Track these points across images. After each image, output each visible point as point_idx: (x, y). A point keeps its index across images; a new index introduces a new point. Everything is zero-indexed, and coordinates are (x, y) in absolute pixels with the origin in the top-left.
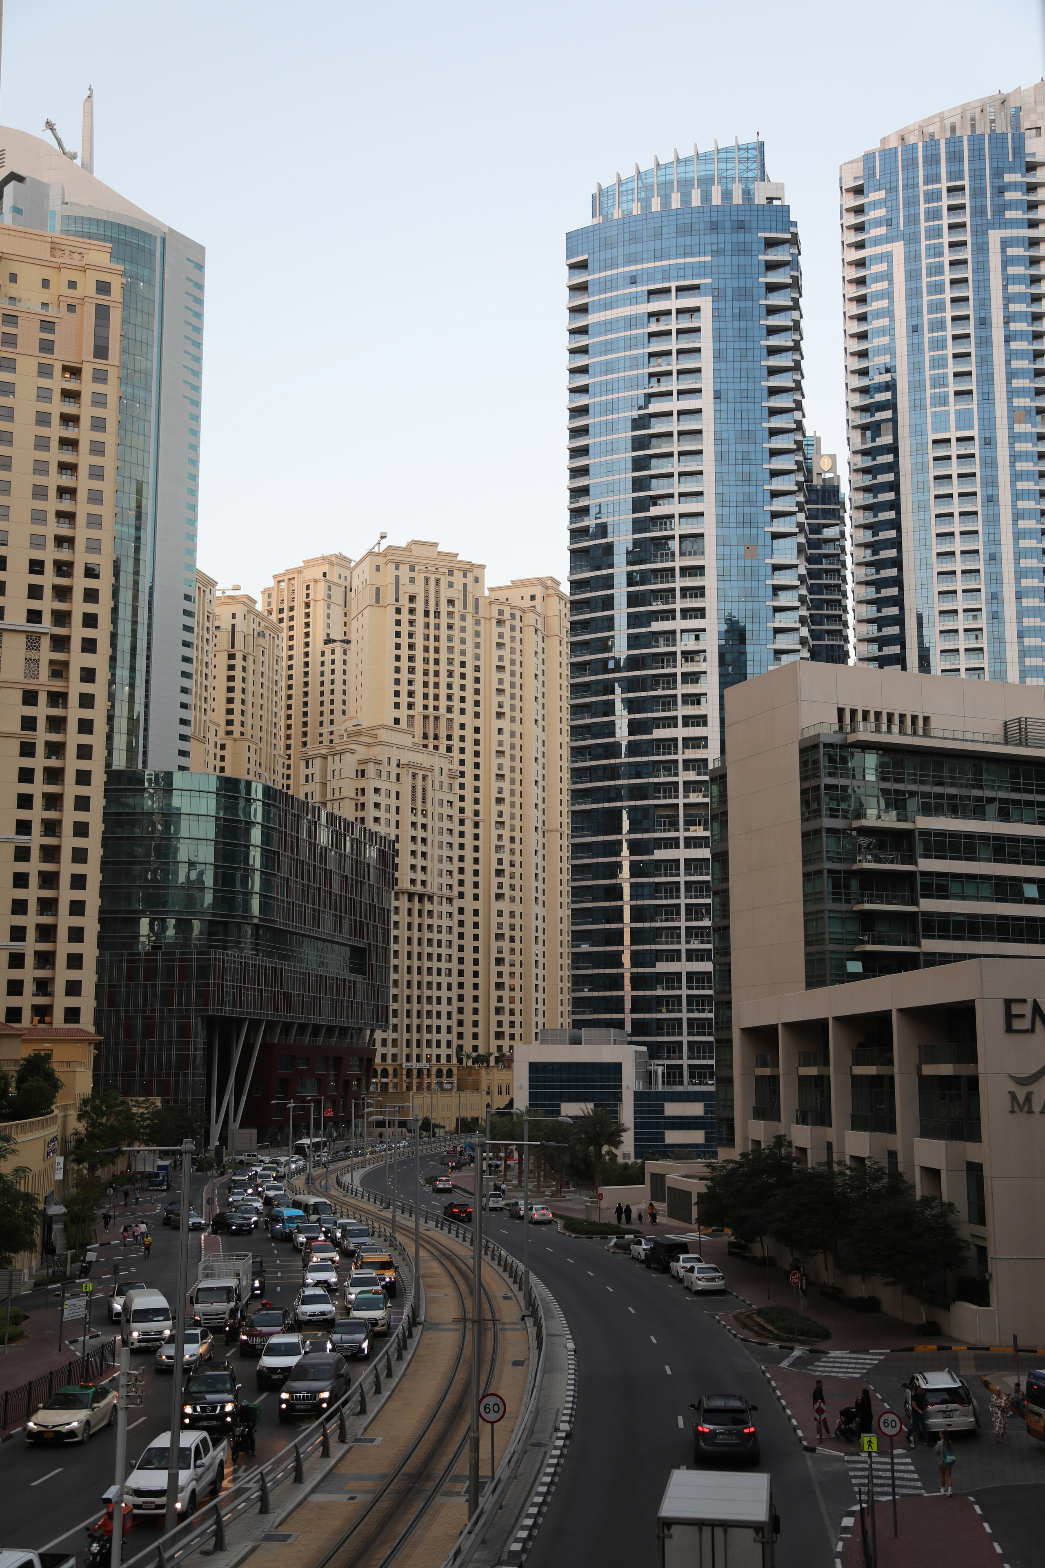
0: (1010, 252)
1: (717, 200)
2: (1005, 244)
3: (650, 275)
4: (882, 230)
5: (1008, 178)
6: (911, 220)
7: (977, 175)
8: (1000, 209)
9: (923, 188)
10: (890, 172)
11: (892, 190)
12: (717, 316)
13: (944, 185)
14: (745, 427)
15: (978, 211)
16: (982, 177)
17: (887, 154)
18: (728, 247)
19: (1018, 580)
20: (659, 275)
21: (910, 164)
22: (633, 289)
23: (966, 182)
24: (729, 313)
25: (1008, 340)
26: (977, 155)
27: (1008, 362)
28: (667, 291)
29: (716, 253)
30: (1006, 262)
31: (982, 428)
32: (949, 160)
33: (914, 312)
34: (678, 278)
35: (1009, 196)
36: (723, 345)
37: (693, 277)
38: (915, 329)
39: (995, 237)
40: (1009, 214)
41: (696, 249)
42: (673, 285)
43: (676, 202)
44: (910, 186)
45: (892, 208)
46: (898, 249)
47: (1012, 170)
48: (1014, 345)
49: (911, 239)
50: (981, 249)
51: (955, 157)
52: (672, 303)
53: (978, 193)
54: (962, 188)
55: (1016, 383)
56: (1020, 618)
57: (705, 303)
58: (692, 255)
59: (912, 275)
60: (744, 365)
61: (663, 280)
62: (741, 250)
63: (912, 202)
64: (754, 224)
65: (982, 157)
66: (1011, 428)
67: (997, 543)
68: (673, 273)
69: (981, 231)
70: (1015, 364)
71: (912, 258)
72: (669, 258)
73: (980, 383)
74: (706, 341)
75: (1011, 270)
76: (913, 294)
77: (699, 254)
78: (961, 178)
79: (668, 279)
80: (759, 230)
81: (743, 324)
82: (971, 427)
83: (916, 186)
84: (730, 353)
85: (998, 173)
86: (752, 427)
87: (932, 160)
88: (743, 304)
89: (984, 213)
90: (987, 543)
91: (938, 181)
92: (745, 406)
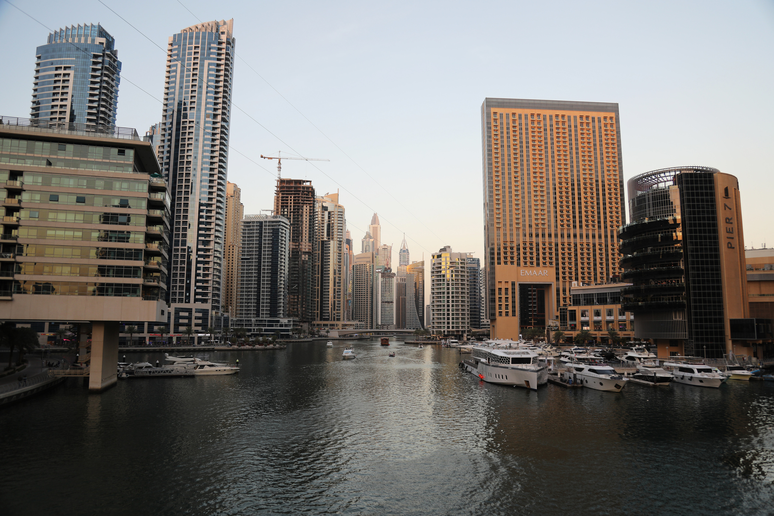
0: (211, 67)
1: (89, 42)
2: (209, 64)
3: (57, 62)
4: (176, 57)
5: (212, 45)
6: (184, 55)
7: (203, 43)
8: (209, 54)
9: (188, 46)
10: (179, 40)
11: (179, 46)
12: (75, 76)
13: (194, 45)
14: (80, 111)
15: (202, 54)
16: (205, 44)
17: (179, 35)
18: (81, 56)
19: (202, 165)
20: (59, 63)
21: (185, 38)
22: (52, 66)
23: (200, 45)
24: (79, 76)
25: (207, 93)
26: (204, 38)
27: (206, 100)
28: (61, 68)
29: (77, 57)
30: (209, 70)
31: (197, 118)
32: (196, 38)
33: (181, 82)
34: (64, 64)
35: (212, 50)
36: (76, 86)
37: (69, 64)
38: (181, 88)
39: (206, 62)
40: (211, 56)
41: (71, 55)
42: (63, 66)
43: (76, 40)
44: (185, 45)
45: (179, 51)
46: (179, 64)
47: (214, 43)
48: (209, 95)
49: (183, 61)
50: (202, 65)
51: (197, 38)
52: (62, 72)
53: (203, 49)
54: (198, 47)
55: (208, 106)
56: (201, 176)
57: (72, 72)
58: (70, 57)
59: (182, 72)
60: (82, 92)
61: (60, 64)
62: (85, 57)
63: (184, 50)
64: (90, 50)
65: (205, 38)
66: (205, 119)
67: (197, 153)
68: (63, 62)
69: (202, 60)
70: (208, 100)
71: (183, 66)
72: (63, 57)
73: (197, 105)
74: (71, 84)
75: (210, 72)
76: (182, 77)
77: (72, 57)
78: (199, 44)
79: (62, 64)
80: (92, 51)
81: (83, 80)
82: (193, 118)
83: (186, 45)
84: (78, 88)
85: (209, 44)
86: (82, 111)
87: (191, 38)
88: (84, 74)
89: (204, 55)
90: (194, 153)
91: (192, 44)
92: (81, 105)
